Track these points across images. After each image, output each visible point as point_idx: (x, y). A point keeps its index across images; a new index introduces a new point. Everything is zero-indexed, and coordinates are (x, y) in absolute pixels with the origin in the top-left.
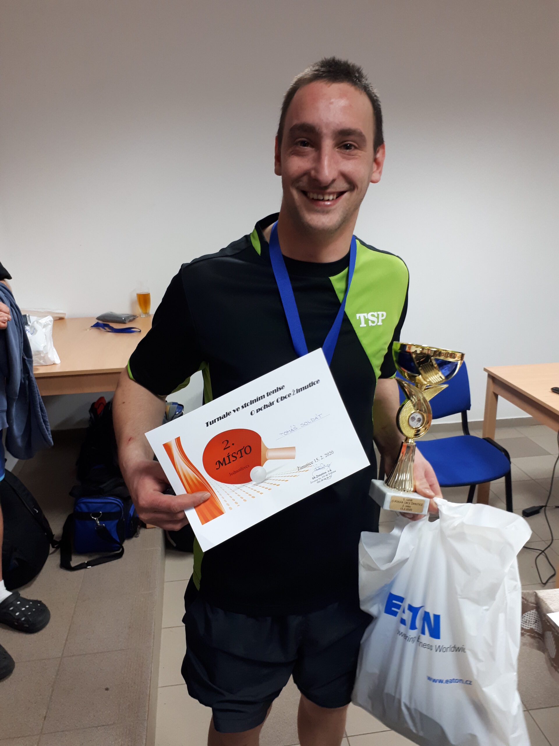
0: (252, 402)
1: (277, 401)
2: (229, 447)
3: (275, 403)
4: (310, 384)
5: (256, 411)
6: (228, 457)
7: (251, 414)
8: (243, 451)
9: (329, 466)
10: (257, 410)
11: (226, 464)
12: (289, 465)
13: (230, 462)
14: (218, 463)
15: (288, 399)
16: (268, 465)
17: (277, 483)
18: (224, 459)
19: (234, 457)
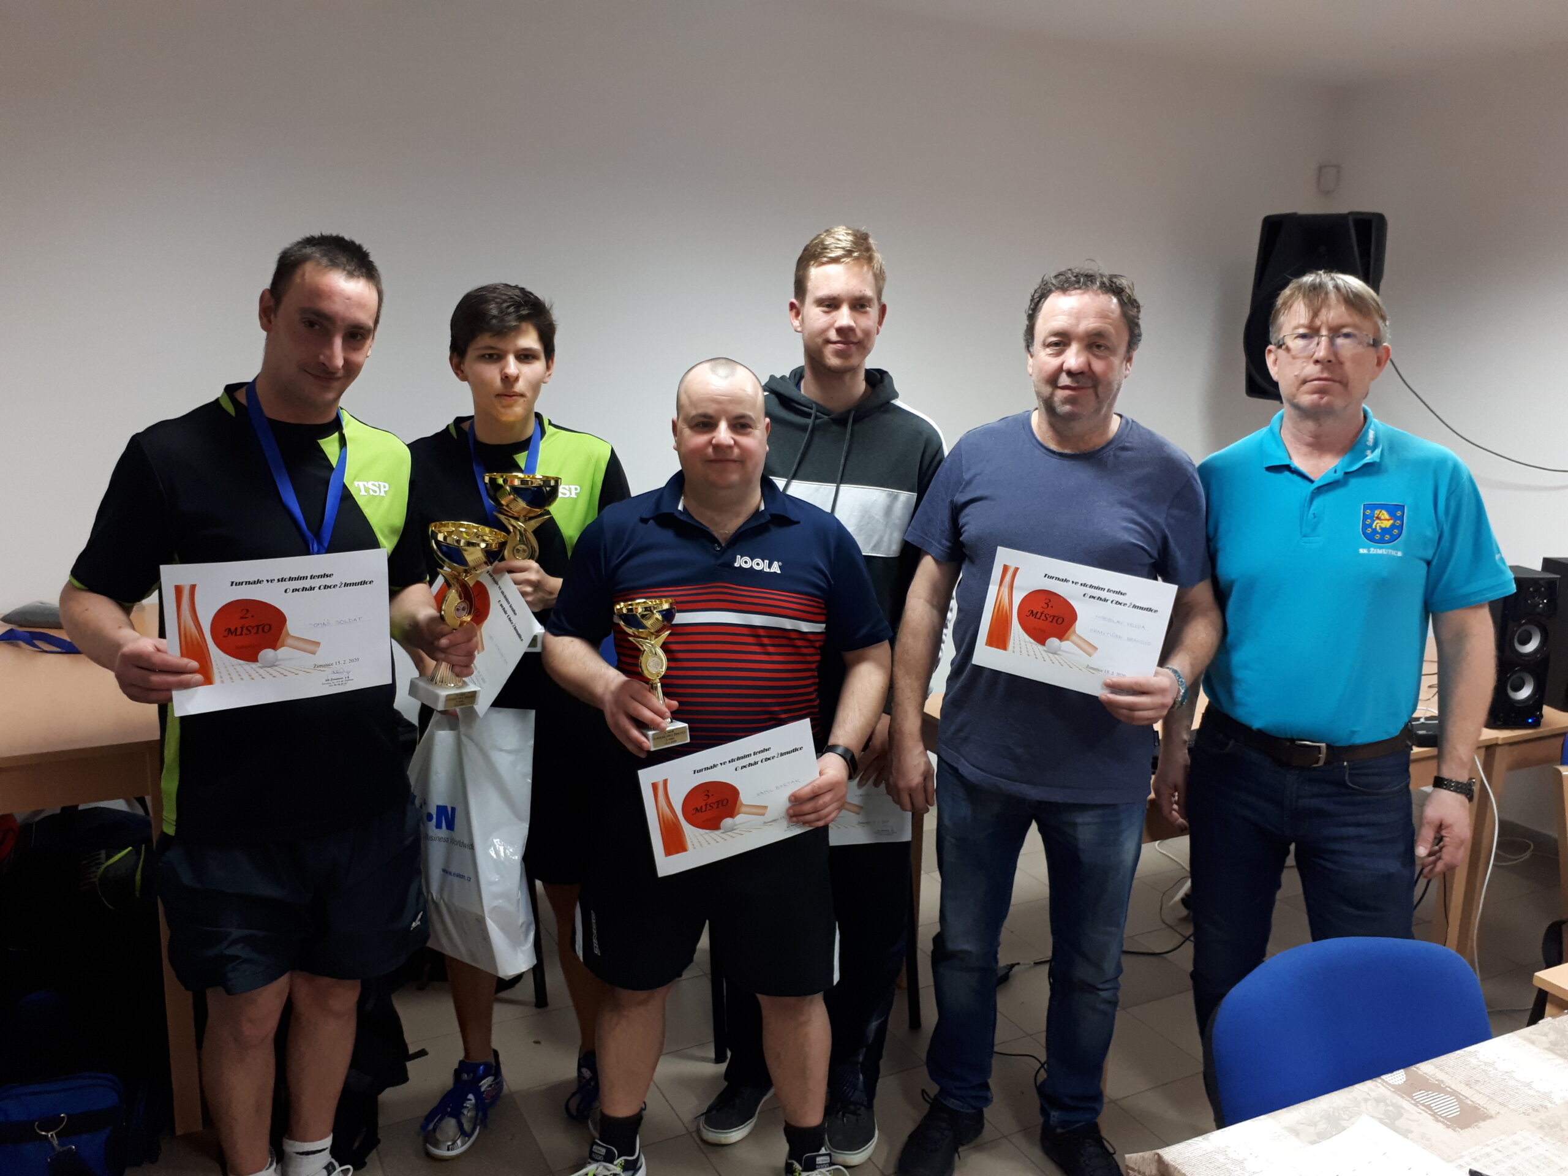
0: (291, 579)
1: (319, 588)
2: (247, 618)
3: (316, 589)
4: (361, 582)
5: (291, 591)
6: (242, 628)
7: (286, 591)
8: (261, 627)
9: (348, 673)
10: (293, 590)
11: (236, 635)
12: (309, 660)
13: (241, 634)
14: (227, 631)
15: (332, 590)
16: (282, 652)
17: (285, 673)
18: (236, 629)
19: (249, 630)
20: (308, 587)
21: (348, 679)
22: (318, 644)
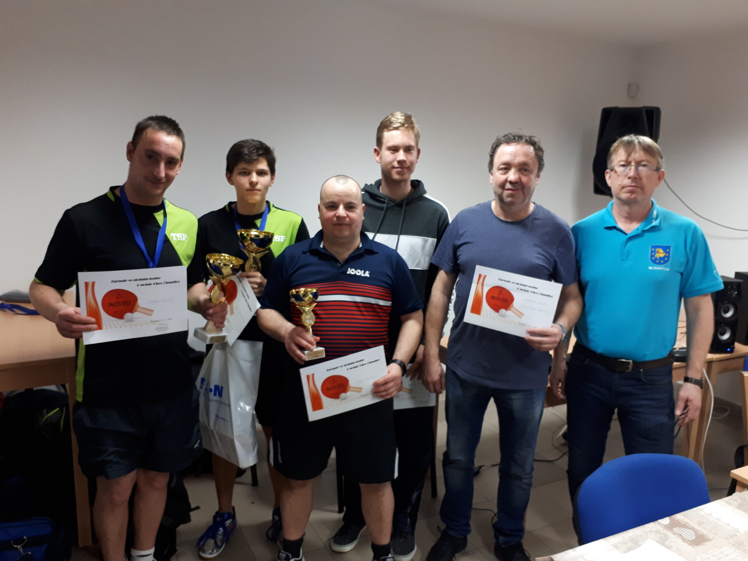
0: (140, 280)
1: (154, 284)
2: (119, 298)
3: (152, 285)
4: (174, 282)
5: (140, 285)
6: (116, 303)
7: (138, 285)
8: (125, 303)
9: (167, 325)
11: (113, 306)
12: (148, 318)
13: (116, 306)
14: (110, 304)
15: (160, 285)
16: (136, 315)
17: (137, 324)
18: (114, 303)
19: (120, 304)
20: (148, 283)
21: (167, 328)
22: (152, 311)
